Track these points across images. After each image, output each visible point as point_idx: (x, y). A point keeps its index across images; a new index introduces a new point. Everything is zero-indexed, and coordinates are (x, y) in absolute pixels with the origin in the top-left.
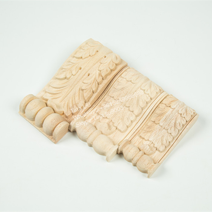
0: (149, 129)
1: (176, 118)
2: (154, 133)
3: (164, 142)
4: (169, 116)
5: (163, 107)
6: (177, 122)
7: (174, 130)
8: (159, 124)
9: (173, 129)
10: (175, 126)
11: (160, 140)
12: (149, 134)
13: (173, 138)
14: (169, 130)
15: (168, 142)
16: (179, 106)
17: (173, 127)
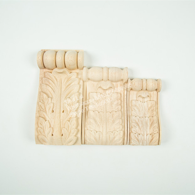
0: (152, 109)
1: (140, 129)
2: (147, 109)
3: (136, 109)
4: (146, 127)
5: (155, 130)
6: (137, 127)
7: (135, 121)
8: (149, 118)
9: (137, 121)
10: (137, 123)
11: (139, 107)
12: (149, 106)
13: (131, 115)
14: (139, 118)
15: (133, 109)
16: (145, 140)
17: (138, 122)
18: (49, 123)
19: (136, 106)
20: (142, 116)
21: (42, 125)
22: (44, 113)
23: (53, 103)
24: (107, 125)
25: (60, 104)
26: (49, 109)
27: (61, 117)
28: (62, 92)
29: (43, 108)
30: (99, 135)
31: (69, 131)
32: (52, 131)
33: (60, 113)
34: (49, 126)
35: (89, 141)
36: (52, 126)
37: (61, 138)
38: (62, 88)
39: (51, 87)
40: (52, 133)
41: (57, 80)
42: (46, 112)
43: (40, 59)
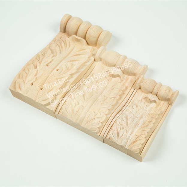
0: (153, 117)
1: (127, 125)
2: (147, 114)
7: (127, 116)
9: (129, 117)
10: (127, 119)
11: (139, 108)
12: (152, 112)
18: (37, 73)
19: (137, 105)
20: (138, 117)
21: (28, 70)
22: (38, 63)
23: (53, 60)
24: (94, 104)
25: (59, 64)
26: (45, 62)
27: (52, 73)
28: (68, 57)
29: (41, 58)
30: (79, 109)
31: (51, 89)
32: (34, 80)
33: (54, 69)
34: (35, 74)
35: (65, 110)
36: (37, 76)
37: (39, 92)
38: (70, 54)
39: (60, 49)
40: (33, 82)
41: (69, 46)
42: (40, 63)
43: (66, 19)
